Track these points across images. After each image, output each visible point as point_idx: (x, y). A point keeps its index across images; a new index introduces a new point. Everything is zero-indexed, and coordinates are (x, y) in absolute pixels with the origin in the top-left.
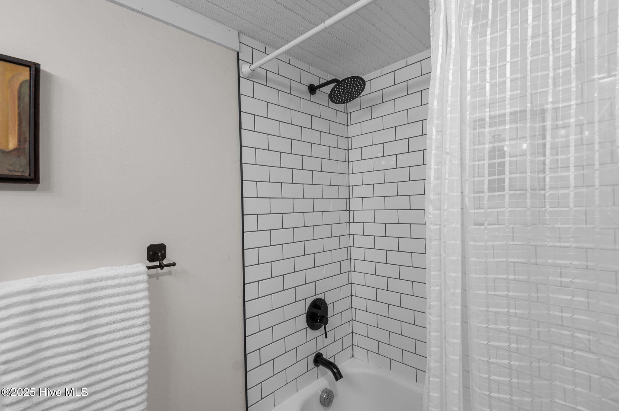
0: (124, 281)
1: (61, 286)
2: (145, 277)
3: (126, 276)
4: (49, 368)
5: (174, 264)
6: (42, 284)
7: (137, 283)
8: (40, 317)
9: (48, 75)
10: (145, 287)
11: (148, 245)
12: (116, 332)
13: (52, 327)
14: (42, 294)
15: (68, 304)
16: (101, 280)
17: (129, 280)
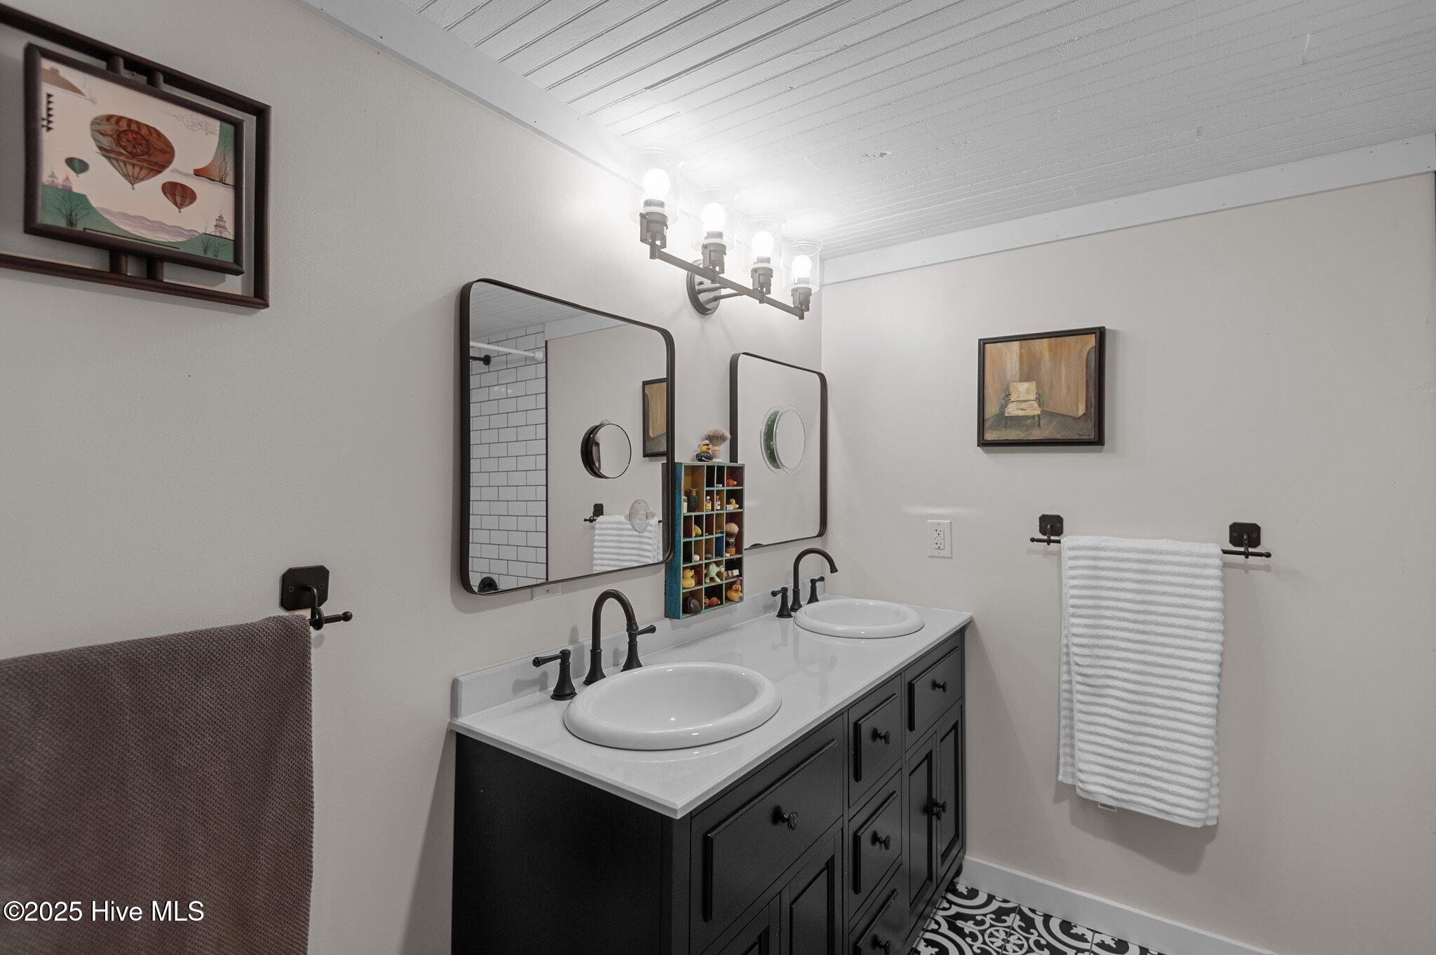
0: (1187, 560)
1: (1119, 550)
2: (1218, 562)
3: (1190, 555)
4: (1108, 627)
5: (1268, 555)
6: (1103, 544)
7: (1205, 566)
8: (1101, 575)
9: (1114, 332)
10: (1217, 574)
11: (1231, 523)
12: (1177, 617)
13: (1111, 589)
14: (1103, 554)
15: (1126, 570)
16: (1161, 553)
17: (1194, 560)
